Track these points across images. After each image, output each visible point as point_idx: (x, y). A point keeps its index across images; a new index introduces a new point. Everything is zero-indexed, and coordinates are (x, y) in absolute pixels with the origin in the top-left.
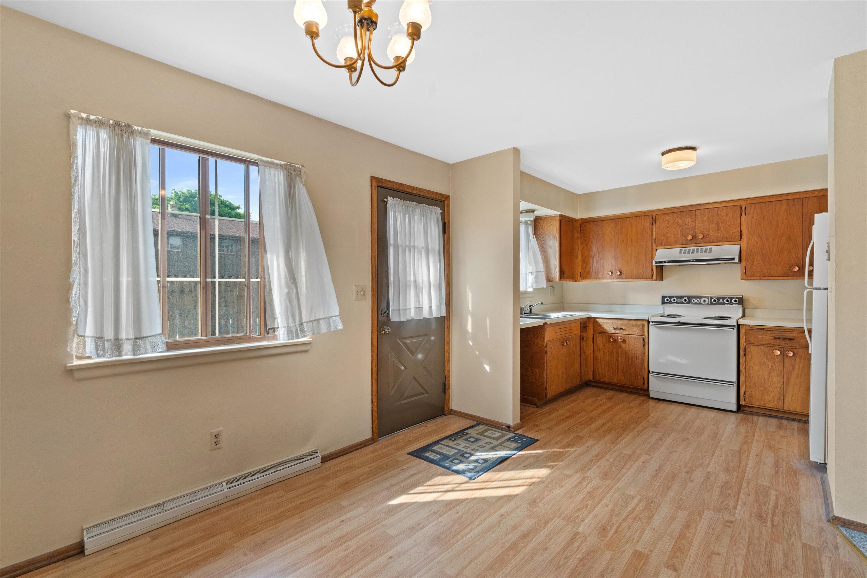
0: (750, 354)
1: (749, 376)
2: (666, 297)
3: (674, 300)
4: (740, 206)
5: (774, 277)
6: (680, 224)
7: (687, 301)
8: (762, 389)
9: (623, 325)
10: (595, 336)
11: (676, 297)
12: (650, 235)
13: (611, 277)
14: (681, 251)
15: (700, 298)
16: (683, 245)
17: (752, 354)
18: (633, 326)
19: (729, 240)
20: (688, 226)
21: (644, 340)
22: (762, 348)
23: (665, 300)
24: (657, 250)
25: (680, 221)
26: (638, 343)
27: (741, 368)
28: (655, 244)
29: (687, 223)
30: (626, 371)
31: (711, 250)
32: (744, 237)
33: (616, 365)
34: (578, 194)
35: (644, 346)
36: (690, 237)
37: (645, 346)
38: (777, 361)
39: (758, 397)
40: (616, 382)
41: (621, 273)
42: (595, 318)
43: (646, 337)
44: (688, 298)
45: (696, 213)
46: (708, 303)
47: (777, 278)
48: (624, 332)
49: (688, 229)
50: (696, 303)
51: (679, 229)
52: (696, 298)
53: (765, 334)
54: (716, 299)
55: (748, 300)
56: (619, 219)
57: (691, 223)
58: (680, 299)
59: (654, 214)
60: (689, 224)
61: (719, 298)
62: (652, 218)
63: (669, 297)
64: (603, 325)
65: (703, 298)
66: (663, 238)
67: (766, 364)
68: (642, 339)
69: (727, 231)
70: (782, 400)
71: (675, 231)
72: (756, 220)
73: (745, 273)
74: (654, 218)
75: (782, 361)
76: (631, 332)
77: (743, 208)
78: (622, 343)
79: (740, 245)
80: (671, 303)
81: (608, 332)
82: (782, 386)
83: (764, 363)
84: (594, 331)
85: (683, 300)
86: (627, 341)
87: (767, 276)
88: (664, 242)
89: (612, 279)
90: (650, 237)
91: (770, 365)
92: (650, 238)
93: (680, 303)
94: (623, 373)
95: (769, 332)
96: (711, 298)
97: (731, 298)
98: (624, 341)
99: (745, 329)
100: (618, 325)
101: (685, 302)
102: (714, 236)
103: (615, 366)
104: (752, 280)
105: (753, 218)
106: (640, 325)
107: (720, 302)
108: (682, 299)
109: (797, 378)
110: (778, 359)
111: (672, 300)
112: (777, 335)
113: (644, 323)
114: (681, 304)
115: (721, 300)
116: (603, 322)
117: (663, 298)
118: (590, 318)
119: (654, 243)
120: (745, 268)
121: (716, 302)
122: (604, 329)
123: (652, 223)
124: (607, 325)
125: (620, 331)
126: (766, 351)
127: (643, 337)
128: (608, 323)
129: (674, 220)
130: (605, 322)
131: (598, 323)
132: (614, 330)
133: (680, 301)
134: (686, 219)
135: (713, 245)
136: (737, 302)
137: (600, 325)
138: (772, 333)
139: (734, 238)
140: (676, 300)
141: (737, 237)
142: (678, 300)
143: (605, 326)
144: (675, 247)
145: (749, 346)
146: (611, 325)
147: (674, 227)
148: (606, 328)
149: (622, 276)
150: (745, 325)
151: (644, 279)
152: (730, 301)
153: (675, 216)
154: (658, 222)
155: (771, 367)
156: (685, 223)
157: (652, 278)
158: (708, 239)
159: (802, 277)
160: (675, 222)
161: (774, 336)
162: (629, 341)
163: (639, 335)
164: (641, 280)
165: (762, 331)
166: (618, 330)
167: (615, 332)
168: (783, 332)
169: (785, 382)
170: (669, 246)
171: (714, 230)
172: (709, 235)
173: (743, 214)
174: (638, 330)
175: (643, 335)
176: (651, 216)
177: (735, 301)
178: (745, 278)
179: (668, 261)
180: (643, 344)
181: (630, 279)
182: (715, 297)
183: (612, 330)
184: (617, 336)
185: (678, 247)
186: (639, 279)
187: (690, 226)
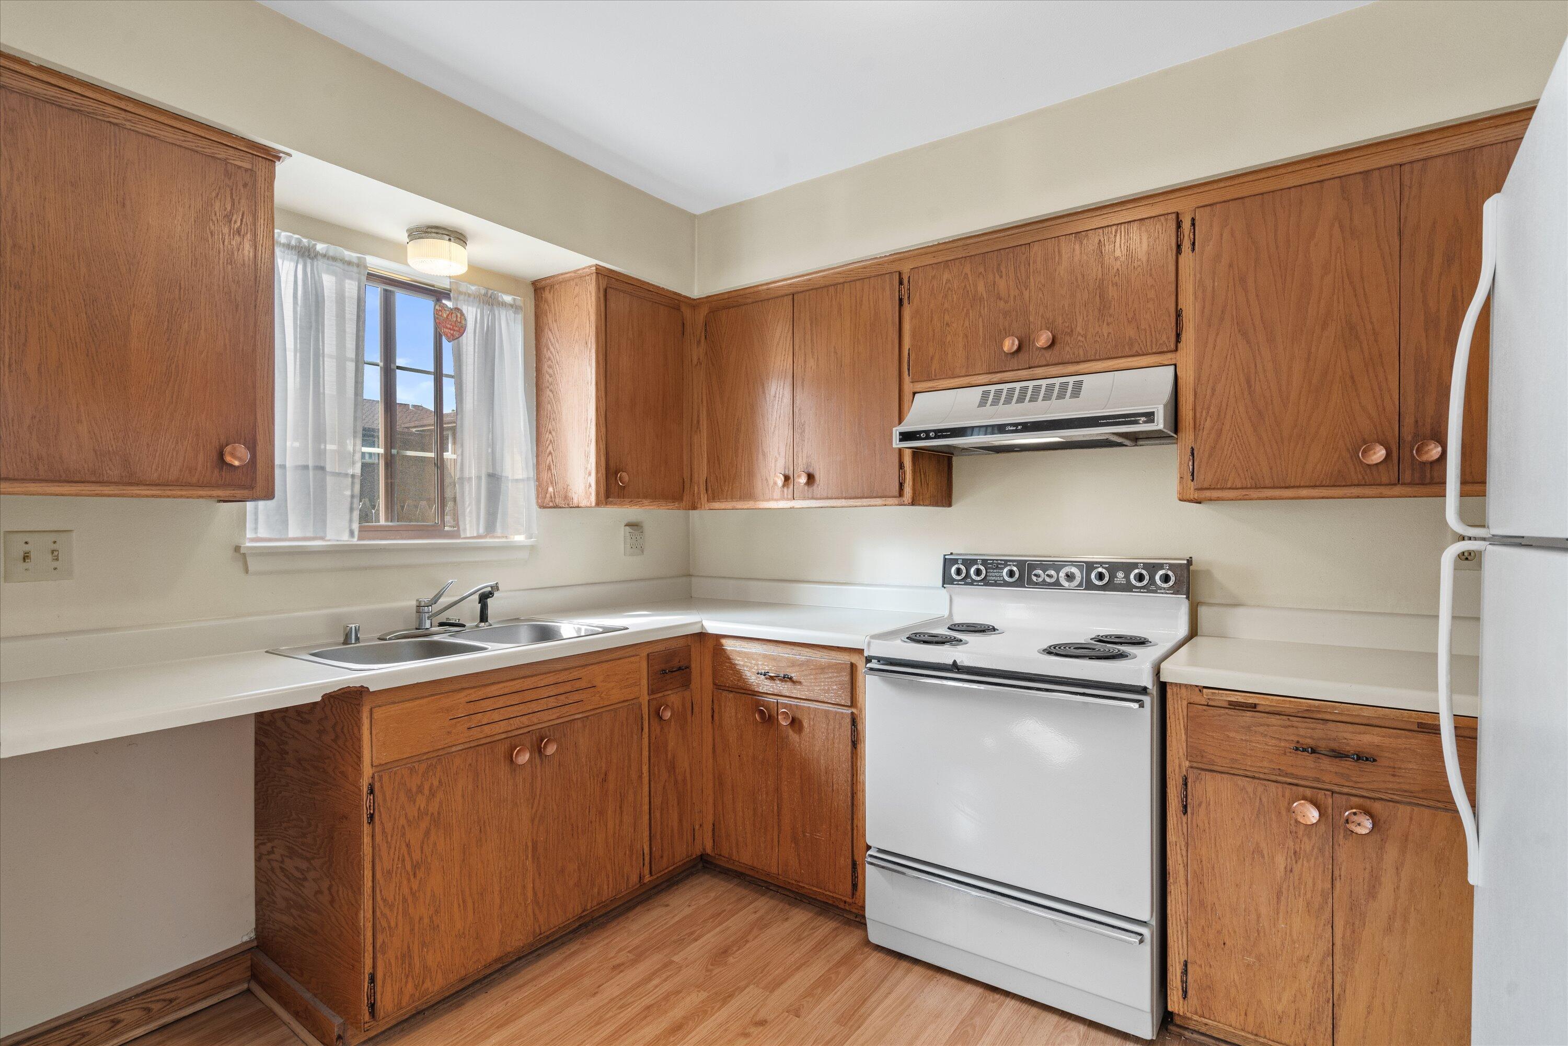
0: (1204, 805)
1: (1202, 903)
2: (955, 561)
3: (978, 572)
4: (1174, 216)
5: (1293, 487)
6: (981, 299)
7: (1018, 576)
8: (1251, 960)
9: (793, 664)
10: (715, 701)
11: (984, 562)
12: (894, 342)
13: (785, 490)
14: (985, 395)
15: (1058, 567)
16: (994, 376)
17: (1212, 807)
18: (822, 669)
19: (1136, 348)
20: (1006, 302)
21: (854, 722)
22: (1249, 785)
23: (953, 570)
24: (914, 394)
25: (981, 288)
26: (838, 734)
27: (1170, 862)
28: (909, 374)
29: (1003, 292)
30: (804, 832)
31: (1077, 389)
32: (1189, 335)
33: (776, 808)
34: (695, 215)
35: (854, 745)
36: (1009, 344)
37: (858, 747)
38: (1307, 845)
39: (1233, 991)
40: (774, 870)
41: (810, 477)
42: (718, 637)
43: (860, 710)
44: (1022, 564)
45: (1032, 254)
46: (1080, 585)
47: (1304, 492)
48: (795, 691)
49: (1006, 314)
50: (1044, 584)
51: (981, 316)
52: (1044, 566)
53: (1261, 729)
54: (1104, 571)
55: (1208, 573)
56: (808, 293)
57: (1017, 292)
58: (997, 568)
59: (906, 268)
60: (1009, 296)
61: (1113, 568)
62: (901, 283)
63: (963, 561)
64: (739, 661)
65: (1066, 566)
66: (932, 351)
67: (1263, 857)
68: (848, 720)
69: (1130, 316)
70: (1330, 1021)
71: (967, 323)
72: (1231, 266)
73: (1193, 474)
74: (905, 281)
75: (1328, 849)
76: (816, 690)
77: (1186, 225)
78: (791, 732)
79: (1175, 365)
80: (966, 584)
81: (752, 688)
82: (1330, 959)
83: (1258, 851)
84: (714, 683)
85: (1005, 572)
86: (805, 723)
87: (1268, 482)
88: (935, 365)
89: (788, 499)
90: (894, 348)
91: (1281, 861)
92: (893, 352)
93: (996, 584)
94: (795, 840)
95: (1273, 720)
96: (1090, 566)
97: (1153, 568)
98: (795, 723)
99: (1185, 703)
100: (781, 664)
101: (1011, 580)
102: (1089, 336)
103: (773, 811)
104: (1218, 499)
105: (1218, 258)
106: (843, 669)
107: (1117, 581)
108: (1003, 569)
109: (1389, 930)
110: (1310, 838)
111: (972, 570)
112: (1307, 733)
114: (1000, 585)
115: (1120, 575)
116: (739, 652)
117: (948, 562)
118: (702, 636)
119: (907, 372)
120: (1193, 454)
121: (1105, 582)
122: (741, 676)
123: (901, 300)
124: (751, 663)
125: (786, 686)
126: (1264, 800)
127: (854, 710)
128: (753, 654)
129: (965, 286)
130: (745, 653)
131: (725, 653)
132: (769, 681)
133: (996, 574)
134: (1001, 277)
135: (1086, 371)
136: (1171, 583)
137: (731, 663)
138: (1286, 727)
139: (1154, 340)
140: (984, 572)
141: (1164, 338)
142: (992, 571)
143: (743, 666)
144: (969, 383)
145: (1203, 773)
146: (760, 663)
147: (965, 310)
148: (748, 674)
149: (815, 487)
150: (1186, 685)
151: (878, 499)
152: (1147, 577)
153: (967, 270)
154: (918, 294)
155: (1282, 869)
156: (998, 293)
157: (901, 494)
158: (1067, 349)
159: (1397, 490)
160: (968, 292)
161: (1296, 739)
162: (810, 726)
163: (840, 703)
164: (870, 501)
165: (1249, 714)
166: (778, 682)
167: (771, 690)
168: (1331, 725)
169: (1338, 942)
170: (952, 381)
171: (1088, 311)
172: (1072, 331)
173: (1186, 245)
174: (836, 685)
175: (853, 704)
176: (898, 274)
177: (1165, 578)
178: (1192, 494)
179: (936, 431)
180: (851, 740)
181: (839, 501)
182: (1101, 563)
183: (763, 683)
184: (776, 705)
185: (979, 382)
186: (862, 500)
187: (1012, 305)
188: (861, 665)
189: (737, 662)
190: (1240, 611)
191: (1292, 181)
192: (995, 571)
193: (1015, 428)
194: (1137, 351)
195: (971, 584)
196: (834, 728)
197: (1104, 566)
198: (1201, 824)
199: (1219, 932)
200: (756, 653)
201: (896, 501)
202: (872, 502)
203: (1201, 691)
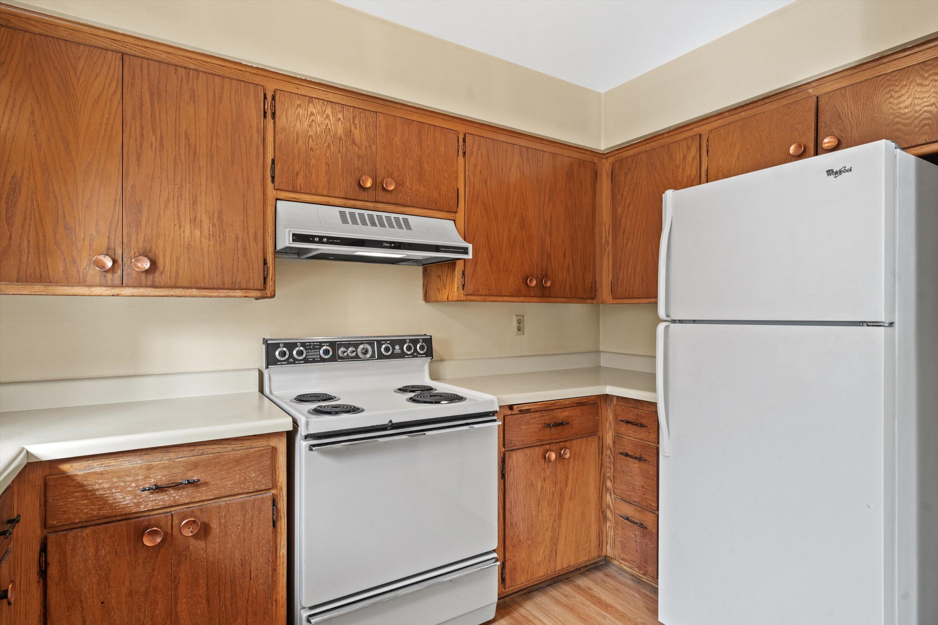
2: (277, 346)
3: (300, 353)
4: (455, 132)
5: (504, 296)
6: (340, 139)
7: (331, 353)
8: (530, 542)
9: (195, 465)
11: (303, 344)
12: (257, 147)
13: (109, 276)
14: (342, 214)
15: (356, 345)
16: (349, 201)
18: (238, 461)
19: (438, 205)
20: (360, 148)
21: (275, 502)
22: (528, 452)
23: (277, 353)
24: (276, 200)
25: (340, 130)
26: (255, 521)
28: (273, 181)
29: (358, 141)
31: (407, 224)
32: (462, 204)
35: (274, 524)
36: (366, 181)
37: (278, 524)
38: (550, 473)
39: (523, 564)
41: (154, 263)
42: (60, 463)
43: (281, 489)
44: (332, 344)
45: (378, 121)
46: (373, 356)
47: (506, 298)
48: (200, 494)
49: (359, 157)
50: (348, 358)
51: (340, 152)
52: (347, 345)
53: (532, 421)
54: (388, 345)
55: (435, 342)
57: (367, 144)
58: (314, 349)
59: (271, 87)
60: (362, 145)
61: (393, 343)
62: (265, 98)
63: (286, 345)
64: (102, 484)
65: (361, 344)
66: (296, 168)
67: (533, 486)
68: (270, 502)
69: (435, 184)
70: (555, 553)
71: (328, 154)
73: (464, 285)
74: (269, 98)
75: (556, 471)
76: (229, 485)
77: (460, 140)
78: (192, 541)
79: (454, 221)
80: (289, 363)
81: (129, 510)
82: (554, 524)
83: (532, 484)
84: (45, 524)
85: (321, 352)
86: (214, 525)
87: (495, 293)
88: (300, 180)
89: (114, 286)
90: (258, 154)
91: (539, 485)
92: (258, 158)
93: (314, 361)
95: (537, 415)
96: (380, 343)
97: (415, 341)
98: (202, 529)
100: (175, 471)
101: (327, 357)
102: (413, 190)
105: (474, 166)
106: (261, 456)
107: (396, 352)
108: (320, 349)
109: (571, 499)
110: (548, 468)
111: (295, 352)
112: (547, 418)
113: (273, 442)
114: (318, 362)
115: (397, 347)
116: (101, 473)
117: (271, 348)
119: (270, 182)
120: (464, 274)
121: (390, 353)
122: (106, 503)
123: (265, 113)
124: (125, 482)
125: (184, 493)
126: (534, 457)
127: (274, 491)
128: (129, 470)
129: (327, 124)
130: (113, 472)
131: (73, 480)
132: (157, 495)
133: (314, 353)
134: (356, 128)
135: (409, 213)
136: (424, 350)
137: (86, 491)
138: (540, 417)
139: (447, 204)
140: (305, 352)
141: (452, 203)
142: (310, 351)
143: (110, 488)
144: (327, 202)
145: (512, 452)
146: (140, 477)
147: (327, 143)
148: (119, 496)
149: (157, 274)
150: (504, 406)
151: (238, 291)
152: (413, 348)
153: (329, 111)
154: (284, 114)
155: (540, 489)
156: (353, 140)
157: (264, 288)
158: (400, 195)
159: (535, 299)
160: (329, 129)
161: (543, 422)
162: (220, 525)
163: (259, 489)
164: (228, 293)
165: (528, 414)
166: (172, 492)
167: (160, 504)
168: (555, 411)
169: (557, 513)
170: (313, 197)
171: (413, 173)
172: (403, 184)
173: (461, 152)
174: (255, 472)
175: (274, 485)
176: (262, 88)
177: (422, 348)
178: (463, 297)
179: (329, 238)
180: (271, 521)
181: (190, 291)
182: (386, 341)
183: (147, 499)
184: (170, 518)
185: (336, 203)
186: (220, 291)
187: (364, 151)
188: (282, 446)
189: (97, 486)
191: (503, 138)
192: (313, 351)
193: (389, 245)
194: (439, 208)
195: (293, 363)
196: (253, 516)
197: (387, 342)
198: (511, 481)
199: (518, 536)
200: (134, 468)
201: (258, 294)
202: (231, 293)
203: (511, 407)
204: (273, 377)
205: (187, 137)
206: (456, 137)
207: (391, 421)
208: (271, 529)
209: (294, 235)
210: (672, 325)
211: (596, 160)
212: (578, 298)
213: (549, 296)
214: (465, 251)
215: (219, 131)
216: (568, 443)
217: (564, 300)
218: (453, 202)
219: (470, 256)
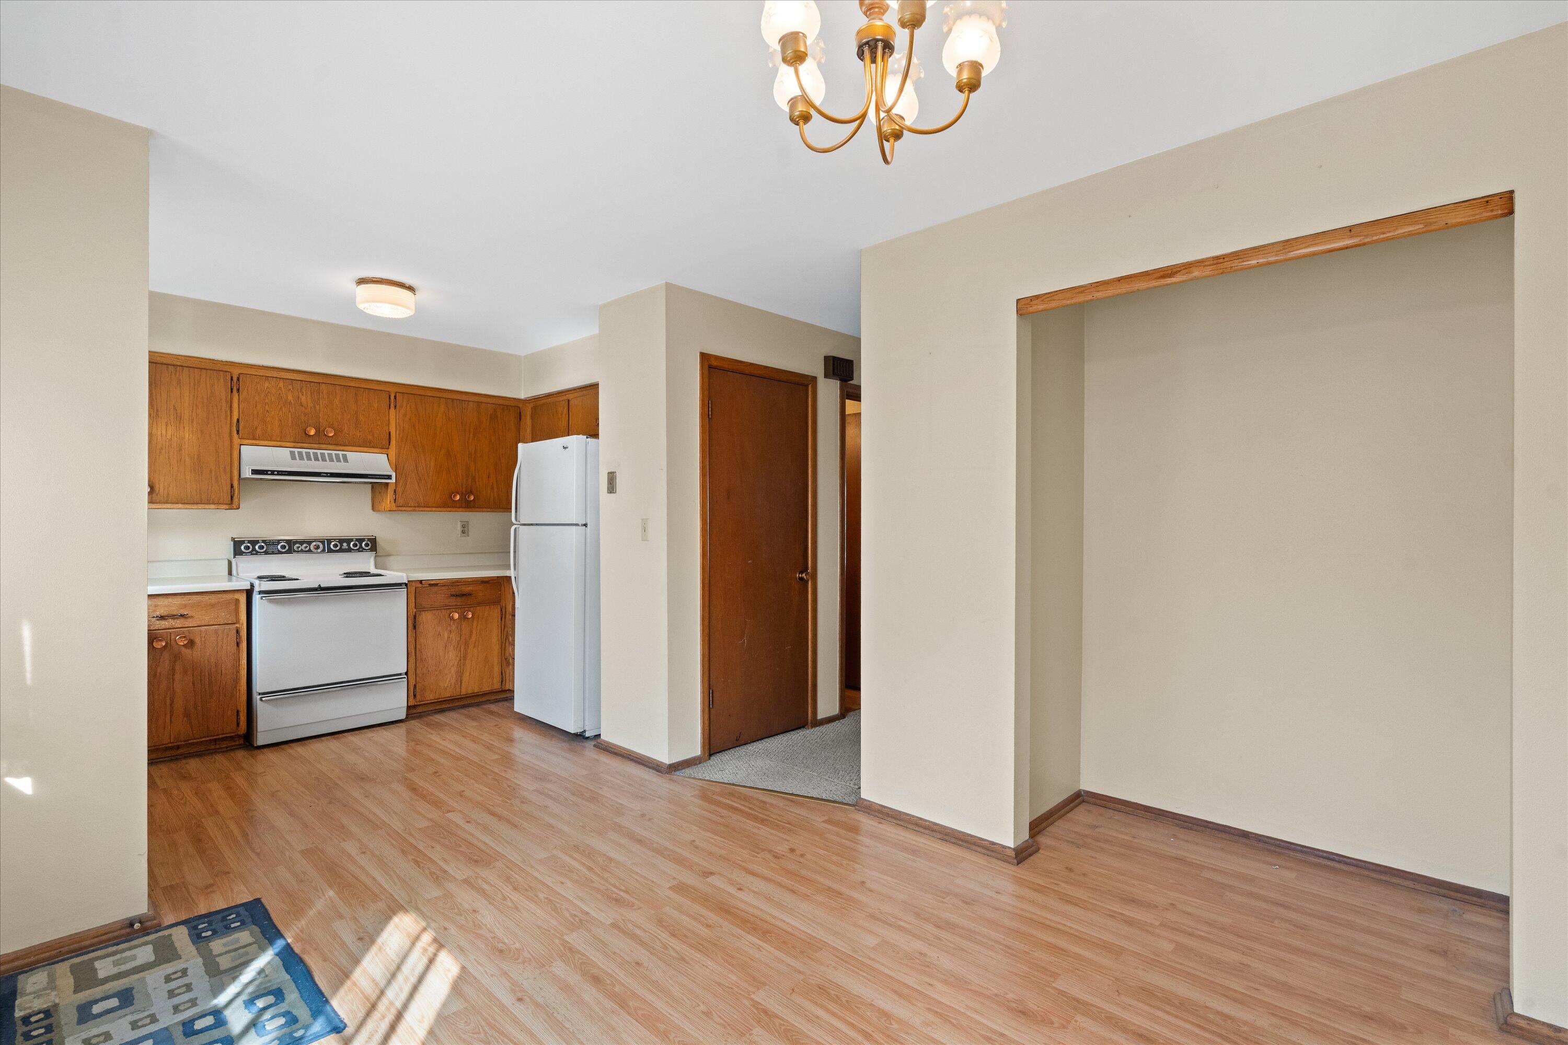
0: (422, 624)
1: (421, 659)
2: (243, 542)
3: (261, 548)
4: (388, 393)
5: (431, 507)
6: (290, 403)
7: (287, 548)
8: (437, 673)
9: (185, 606)
11: (264, 541)
12: (226, 413)
14: (292, 454)
15: (309, 543)
16: (297, 444)
17: (425, 623)
18: (213, 606)
19: (372, 444)
20: (306, 408)
21: (238, 632)
22: (436, 612)
23: (242, 547)
24: (241, 445)
25: (290, 397)
26: (225, 641)
27: (411, 648)
28: (238, 433)
29: (304, 404)
30: (196, 708)
31: (345, 459)
32: (393, 442)
35: (238, 644)
36: (311, 431)
37: (241, 645)
38: (454, 627)
39: (431, 687)
40: (166, 741)
43: (242, 624)
44: (288, 542)
45: (321, 388)
46: (324, 550)
47: (434, 509)
48: (188, 623)
49: (305, 414)
50: (302, 551)
51: (290, 411)
52: (301, 542)
53: (440, 592)
54: (336, 543)
57: (312, 406)
58: (273, 544)
59: (235, 372)
60: (308, 406)
61: (341, 541)
62: (232, 379)
63: (249, 542)
65: (313, 542)
66: (256, 423)
67: (442, 635)
68: (235, 631)
69: (370, 430)
70: (460, 682)
72: (409, 420)
73: (395, 500)
74: (235, 379)
75: (460, 626)
76: (207, 618)
77: (392, 397)
78: (183, 649)
79: (387, 454)
80: (253, 555)
82: (460, 663)
83: (439, 632)
85: (279, 547)
86: (198, 641)
87: (422, 505)
88: (259, 432)
90: (226, 416)
91: (446, 635)
92: (226, 418)
93: (273, 553)
94: (187, 715)
95: (442, 588)
96: (329, 541)
97: (360, 541)
98: (190, 643)
99: (414, 588)
100: (173, 608)
101: (284, 551)
102: (350, 435)
103: (165, 704)
104: (404, 511)
105: (405, 415)
106: (229, 603)
107: (343, 548)
108: (278, 545)
109: (475, 646)
110: (455, 624)
111: (257, 547)
112: (454, 590)
113: (237, 596)
114: (276, 554)
115: (345, 544)
117: (237, 544)
119: (235, 432)
120: (395, 492)
121: (338, 548)
123: (232, 389)
125: (178, 621)
126: (441, 616)
127: (237, 625)
129: (280, 394)
132: (161, 621)
133: (273, 548)
134: (303, 395)
135: (348, 450)
136: (369, 547)
138: (447, 590)
139: (381, 442)
140: (265, 547)
142: (270, 546)
144: (281, 445)
145: (422, 612)
147: (280, 406)
149: (154, 495)
150: (414, 581)
151: (211, 505)
152: (358, 545)
153: (281, 385)
154: (246, 389)
155: (446, 638)
156: (301, 403)
157: (232, 503)
158: (340, 438)
159: (461, 509)
160: (281, 397)
161: (450, 593)
162: (202, 642)
163: (227, 623)
165: (437, 587)
166: (170, 620)
167: (163, 626)
168: (460, 586)
169: (462, 656)
170: (269, 442)
171: (350, 423)
172: (342, 431)
173: (392, 406)
174: (224, 613)
175: (238, 622)
176: (229, 373)
177: (367, 545)
178: (394, 508)
179: (278, 472)
180: (236, 642)
181: (177, 505)
182: (335, 540)
183: (155, 623)
184: (169, 635)
185: (287, 446)
186: (198, 505)
187: (310, 410)
188: (243, 599)
190: (392, 558)
191: (430, 393)
192: (272, 546)
193: (326, 475)
194: (373, 446)
195: (256, 554)
196: (223, 638)
198: (421, 631)
199: (426, 669)
201: (227, 507)
202: (207, 506)
203: (421, 582)
204: (241, 565)
205: (175, 409)
206: (388, 396)
207: (319, 585)
208: (235, 647)
209: (252, 470)
210: (521, 527)
211: (520, 405)
212: (502, 508)
213: (474, 507)
214: (389, 477)
215: (198, 403)
216: (472, 609)
217: (489, 510)
218: (385, 442)
219: (393, 480)
